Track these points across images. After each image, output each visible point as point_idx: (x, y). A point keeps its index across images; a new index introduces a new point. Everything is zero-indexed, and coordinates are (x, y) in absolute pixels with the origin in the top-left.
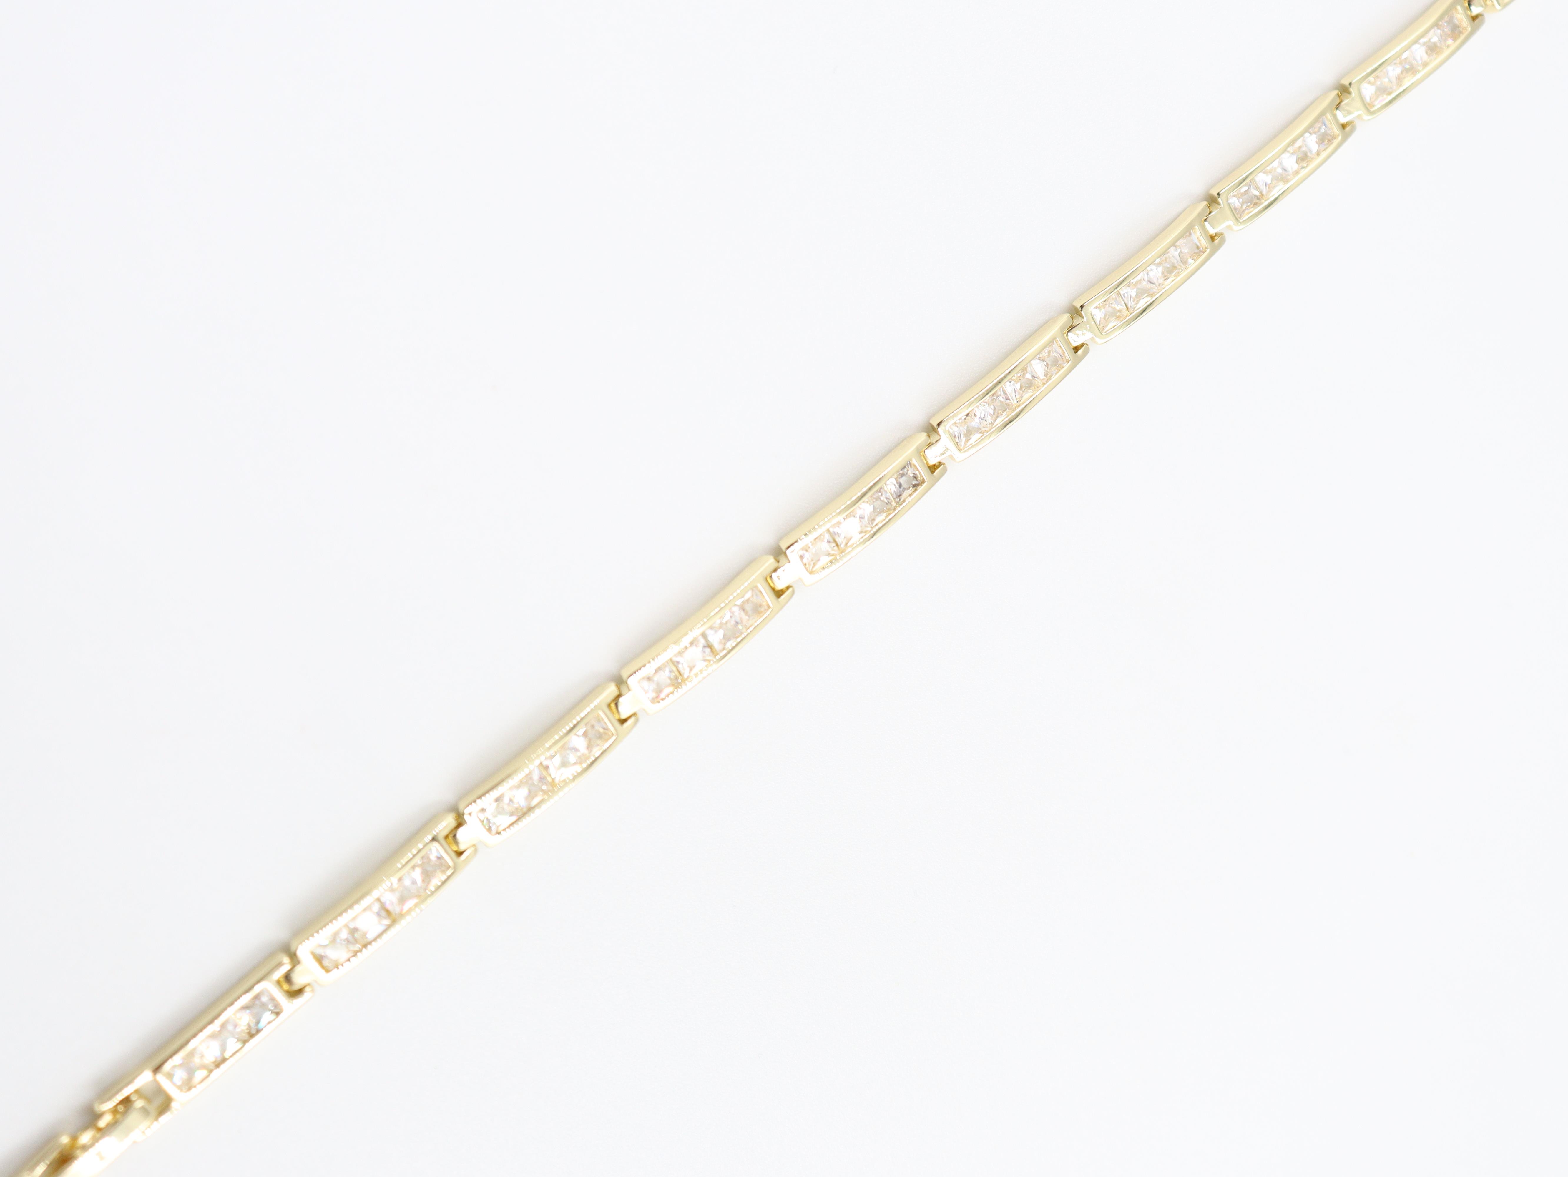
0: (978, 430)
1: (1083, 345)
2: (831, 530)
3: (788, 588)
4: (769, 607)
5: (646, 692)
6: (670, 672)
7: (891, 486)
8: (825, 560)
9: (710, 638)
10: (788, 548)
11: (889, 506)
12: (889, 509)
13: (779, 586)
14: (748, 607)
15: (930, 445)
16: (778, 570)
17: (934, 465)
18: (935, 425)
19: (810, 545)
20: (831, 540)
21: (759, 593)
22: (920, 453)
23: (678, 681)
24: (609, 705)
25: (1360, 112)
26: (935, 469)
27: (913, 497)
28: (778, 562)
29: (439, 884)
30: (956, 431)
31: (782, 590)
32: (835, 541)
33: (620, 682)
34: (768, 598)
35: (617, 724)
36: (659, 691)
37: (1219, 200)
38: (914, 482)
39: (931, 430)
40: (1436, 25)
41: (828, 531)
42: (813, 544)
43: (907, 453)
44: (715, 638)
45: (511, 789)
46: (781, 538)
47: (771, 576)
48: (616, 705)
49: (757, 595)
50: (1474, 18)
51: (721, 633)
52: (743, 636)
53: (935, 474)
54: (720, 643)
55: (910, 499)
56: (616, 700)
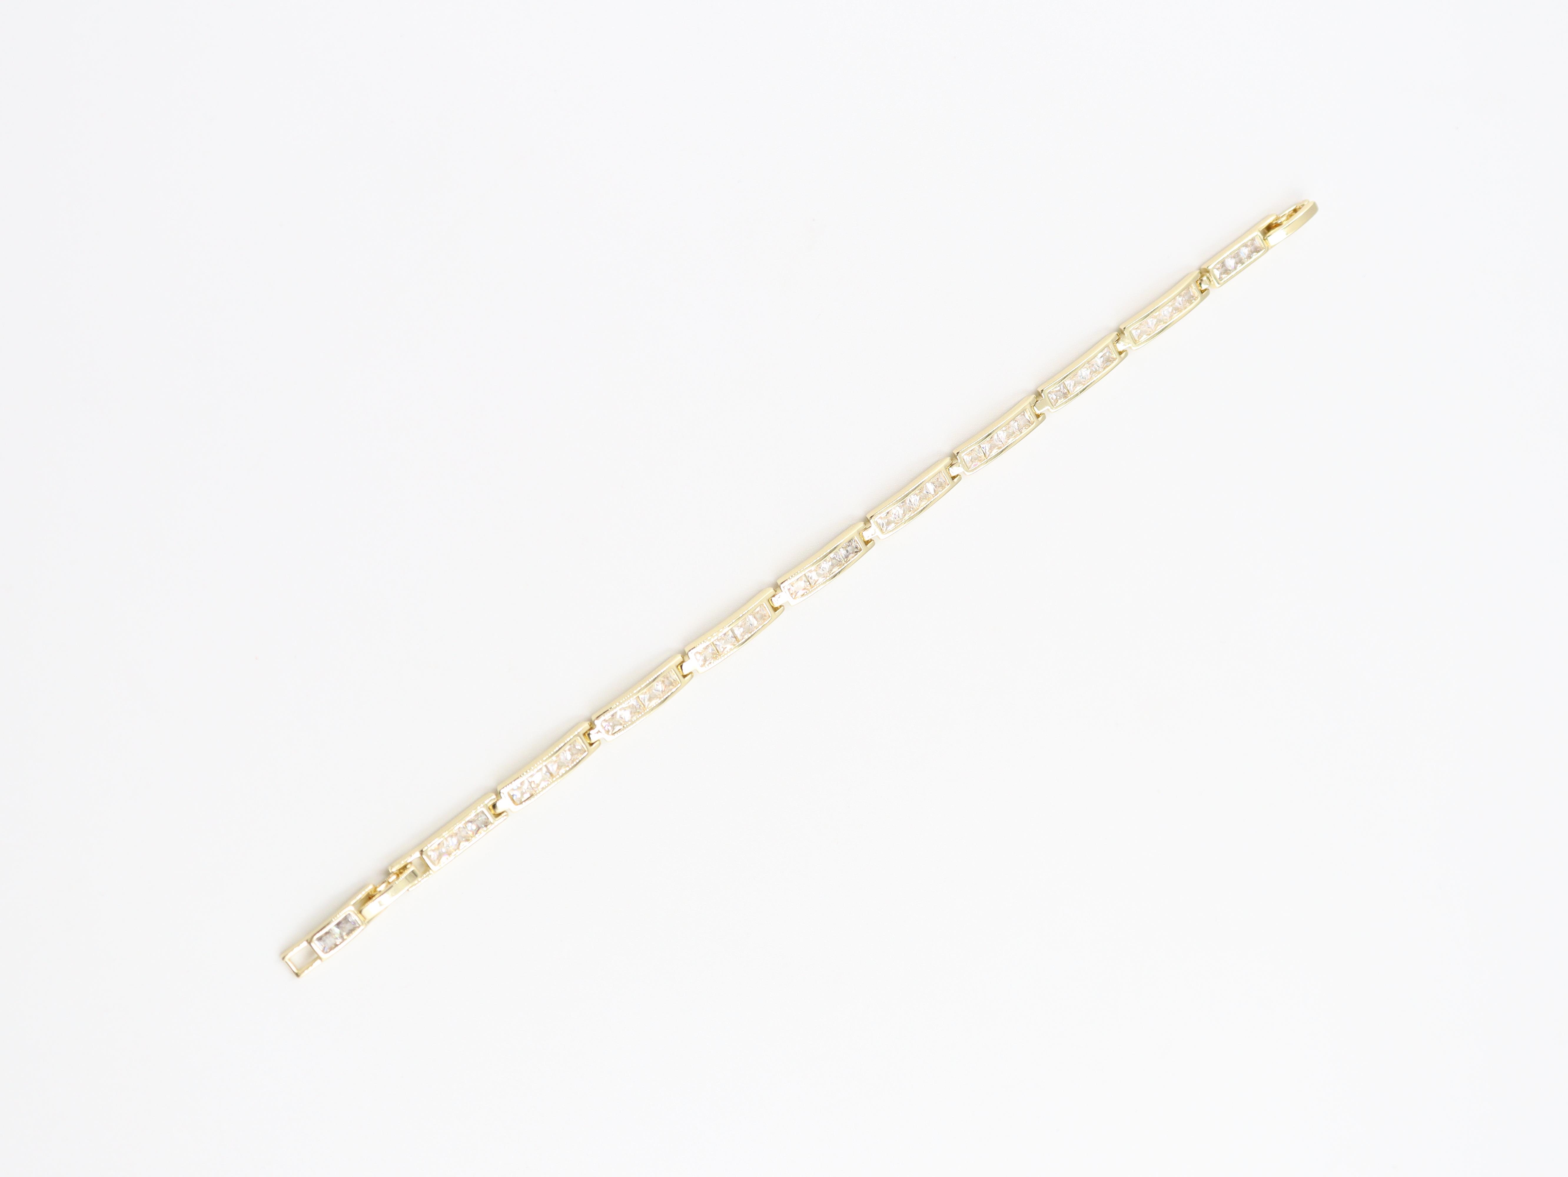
0: (894, 522)
1: (958, 475)
2: (807, 575)
3: (781, 606)
4: (770, 617)
5: (698, 660)
6: (712, 650)
7: (843, 552)
8: (801, 592)
9: (736, 632)
10: (782, 583)
11: (841, 563)
12: (841, 565)
13: (776, 605)
14: (758, 616)
15: (866, 529)
16: (776, 596)
17: (868, 541)
18: (869, 518)
19: (794, 582)
20: (807, 581)
21: (764, 608)
22: (860, 533)
23: (717, 654)
24: (677, 667)
25: (1130, 345)
26: (868, 543)
27: (854, 558)
28: (776, 591)
29: (564, 772)
30: (880, 521)
31: (777, 608)
32: (809, 581)
33: (684, 654)
34: (769, 611)
35: (681, 678)
36: (705, 660)
37: (1042, 394)
38: (856, 550)
39: (867, 521)
40: (1179, 295)
41: (805, 575)
42: (796, 582)
43: (852, 533)
44: (738, 632)
45: (620, 710)
46: (778, 578)
47: (771, 600)
48: (681, 667)
49: (763, 610)
50: (1202, 292)
51: (742, 630)
52: (754, 632)
53: (867, 546)
54: (741, 635)
55: (853, 559)
56: (681, 665)
